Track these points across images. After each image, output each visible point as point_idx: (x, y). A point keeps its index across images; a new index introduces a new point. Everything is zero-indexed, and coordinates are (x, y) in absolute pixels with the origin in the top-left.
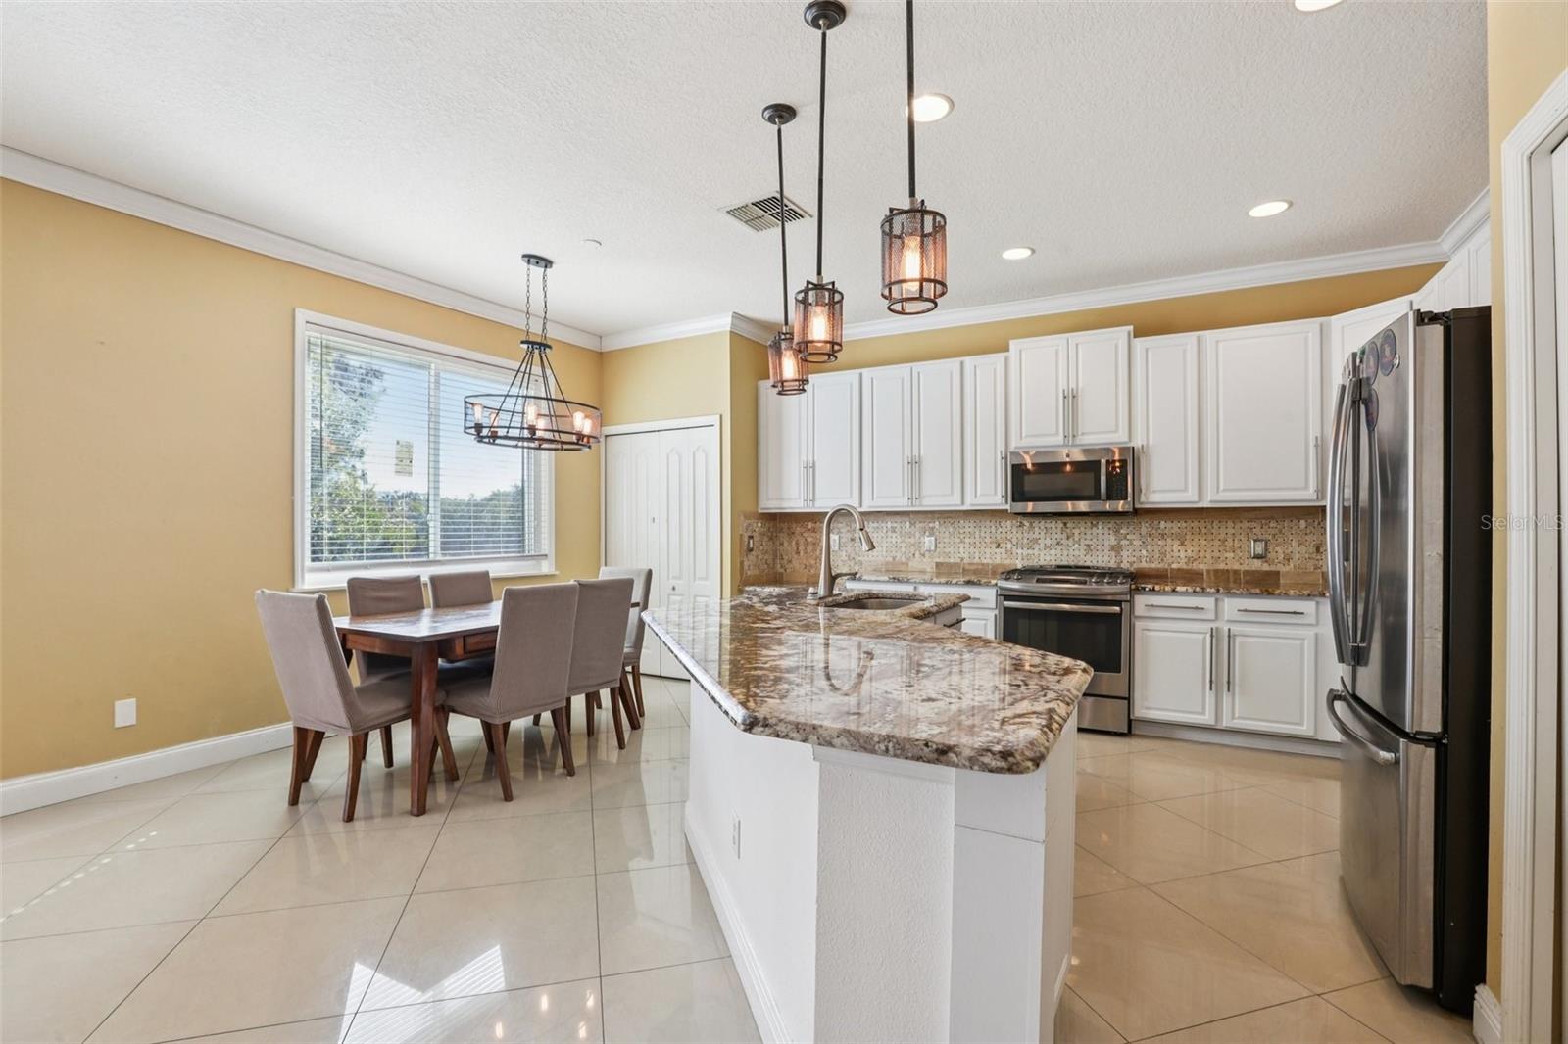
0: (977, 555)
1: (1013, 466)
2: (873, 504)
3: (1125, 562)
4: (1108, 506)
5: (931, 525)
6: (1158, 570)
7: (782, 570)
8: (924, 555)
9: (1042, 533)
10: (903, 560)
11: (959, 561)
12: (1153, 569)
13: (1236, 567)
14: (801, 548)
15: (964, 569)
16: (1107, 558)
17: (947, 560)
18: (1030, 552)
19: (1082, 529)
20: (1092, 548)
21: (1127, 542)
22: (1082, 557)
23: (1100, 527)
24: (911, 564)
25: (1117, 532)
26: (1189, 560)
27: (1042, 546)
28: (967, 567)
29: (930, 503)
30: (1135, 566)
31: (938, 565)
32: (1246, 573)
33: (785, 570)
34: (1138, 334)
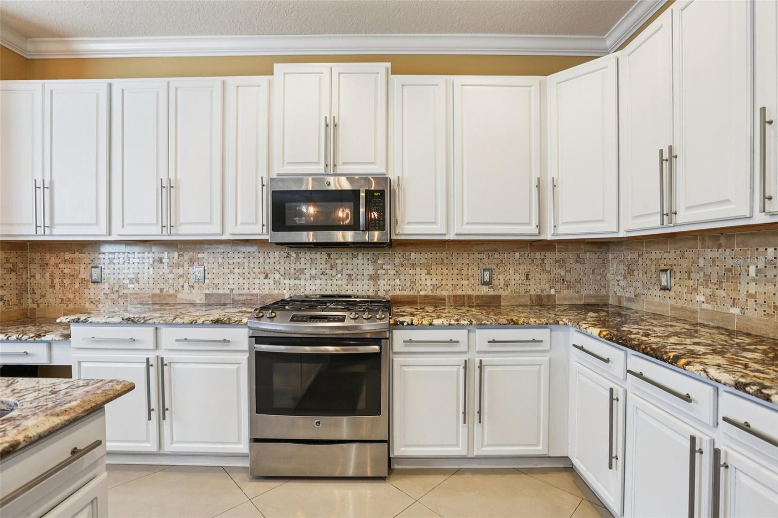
0: (246, 286)
1: (271, 193)
2: (123, 232)
3: (382, 290)
4: (366, 237)
5: (200, 256)
6: (408, 297)
7: (35, 306)
8: (193, 287)
9: (308, 265)
10: (171, 291)
11: (228, 292)
12: (404, 296)
13: (470, 292)
14: (57, 281)
15: (233, 299)
16: (366, 287)
17: (216, 291)
18: (297, 282)
19: (344, 260)
20: (353, 277)
21: (383, 272)
22: (344, 286)
23: (360, 258)
24: (179, 296)
25: (375, 262)
26: (435, 287)
27: (308, 275)
28: (237, 298)
29: (186, 231)
30: (390, 294)
32: (477, 297)
33: (38, 306)
34: (395, 71)
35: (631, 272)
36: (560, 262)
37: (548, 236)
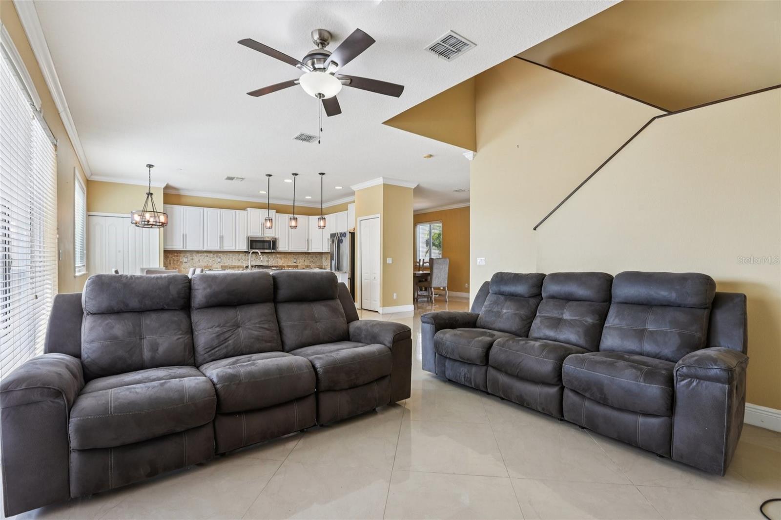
1: (250, 240)
4: (273, 251)
5: (220, 255)
10: (211, 265)
11: (228, 265)
14: (172, 262)
16: (266, 263)
17: (225, 265)
20: (262, 261)
21: (271, 259)
22: (260, 263)
26: (283, 263)
29: (225, 249)
31: (222, 266)
34: (277, 212)
35: (327, 259)
36: (312, 257)
37: (310, 251)
